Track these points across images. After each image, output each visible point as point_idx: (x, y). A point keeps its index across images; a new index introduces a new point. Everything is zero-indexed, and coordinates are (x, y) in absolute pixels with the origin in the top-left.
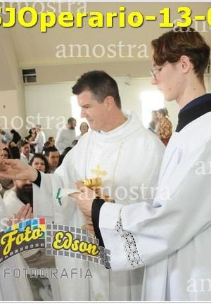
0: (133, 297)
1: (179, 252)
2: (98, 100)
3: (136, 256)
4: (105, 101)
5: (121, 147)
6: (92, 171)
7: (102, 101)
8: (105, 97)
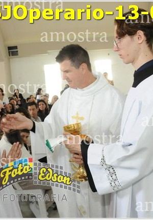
2: (75, 67)
7: (79, 67)
8: (81, 64)
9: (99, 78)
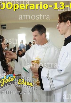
0: (48, 101)
1: (68, 85)
2: (40, 34)
3: (53, 86)
4: (42, 35)
5: (46, 51)
6: (36, 58)
7: (41, 35)
8: (42, 34)
9: (49, 41)
